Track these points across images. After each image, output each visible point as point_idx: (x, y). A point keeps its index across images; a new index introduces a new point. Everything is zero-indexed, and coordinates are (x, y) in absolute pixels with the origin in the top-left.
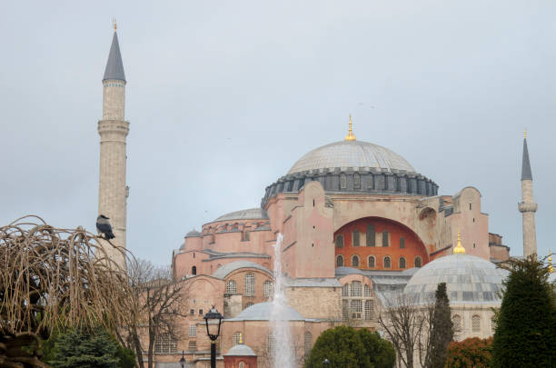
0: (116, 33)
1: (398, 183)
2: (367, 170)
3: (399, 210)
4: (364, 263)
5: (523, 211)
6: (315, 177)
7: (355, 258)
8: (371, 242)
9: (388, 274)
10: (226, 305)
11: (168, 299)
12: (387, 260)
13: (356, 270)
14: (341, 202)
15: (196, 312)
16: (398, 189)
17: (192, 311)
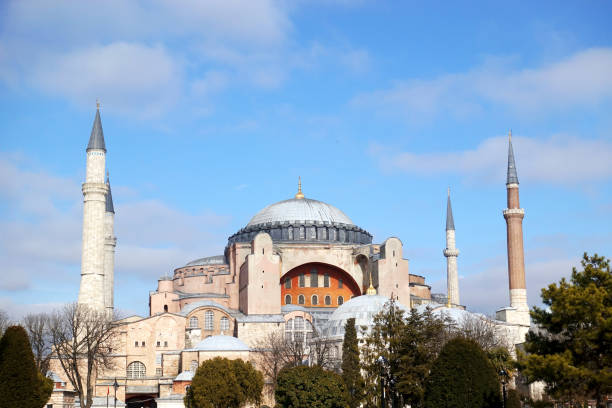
0: (98, 111)
1: (338, 234)
2: (312, 222)
3: (339, 256)
4: (308, 301)
5: (447, 256)
6: (268, 229)
7: (301, 298)
8: (314, 283)
9: (327, 310)
10: (187, 338)
11: (103, 336)
12: (328, 298)
13: (300, 307)
14: (289, 250)
15: (162, 344)
16: (338, 239)
17: (159, 343)
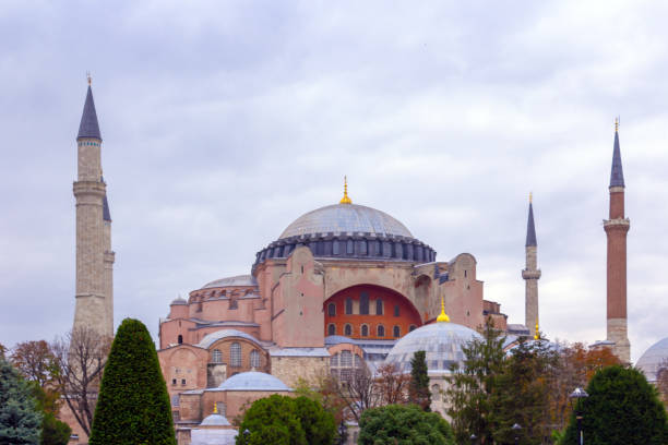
0: (90, 88)
1: (394, 249)
2: (361, 235)
3: (393, 277)
4: (356, 331)
5: (526, 278)
6: (306, 242)
7: (348, 328)
8: (365, 310)
9: (380, 343)
10: (209, 374)
12: (381, 328)
13: (348, 339)
14: (334, 269)
15: (179, 382)
16: (394, 255)
17: (175, 381)
